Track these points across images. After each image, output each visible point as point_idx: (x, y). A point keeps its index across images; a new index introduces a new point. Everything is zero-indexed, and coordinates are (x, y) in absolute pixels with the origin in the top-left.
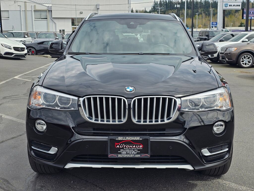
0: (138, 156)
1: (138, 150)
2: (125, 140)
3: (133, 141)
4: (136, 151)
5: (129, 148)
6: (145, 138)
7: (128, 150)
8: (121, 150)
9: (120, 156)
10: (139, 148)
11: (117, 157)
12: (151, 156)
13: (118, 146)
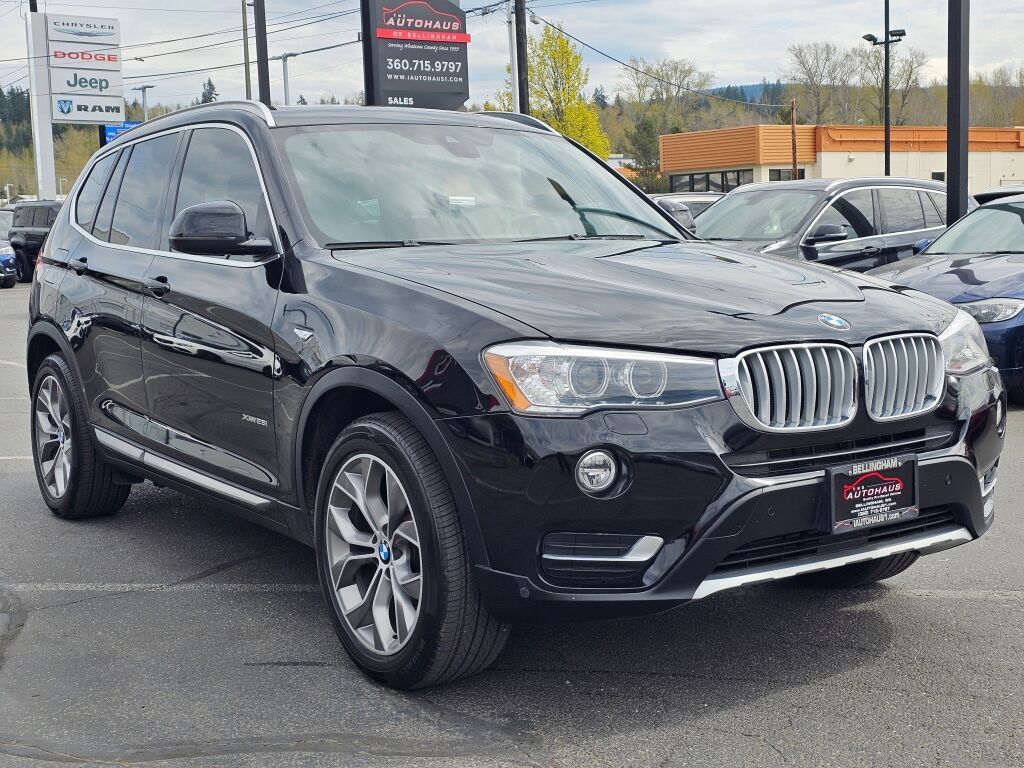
0: (895, 516)
1: (894, 499)
2: (866, 474)
3: (883, 472)
4: (888, 503)
5: (873, 496)
6: (907, 460)
7: (873, 503)
8: (857, 506)
9: (857, 524)
10: (895, 491)
11: (852, 529)
12: (922, 511)
13: (850, 496)
